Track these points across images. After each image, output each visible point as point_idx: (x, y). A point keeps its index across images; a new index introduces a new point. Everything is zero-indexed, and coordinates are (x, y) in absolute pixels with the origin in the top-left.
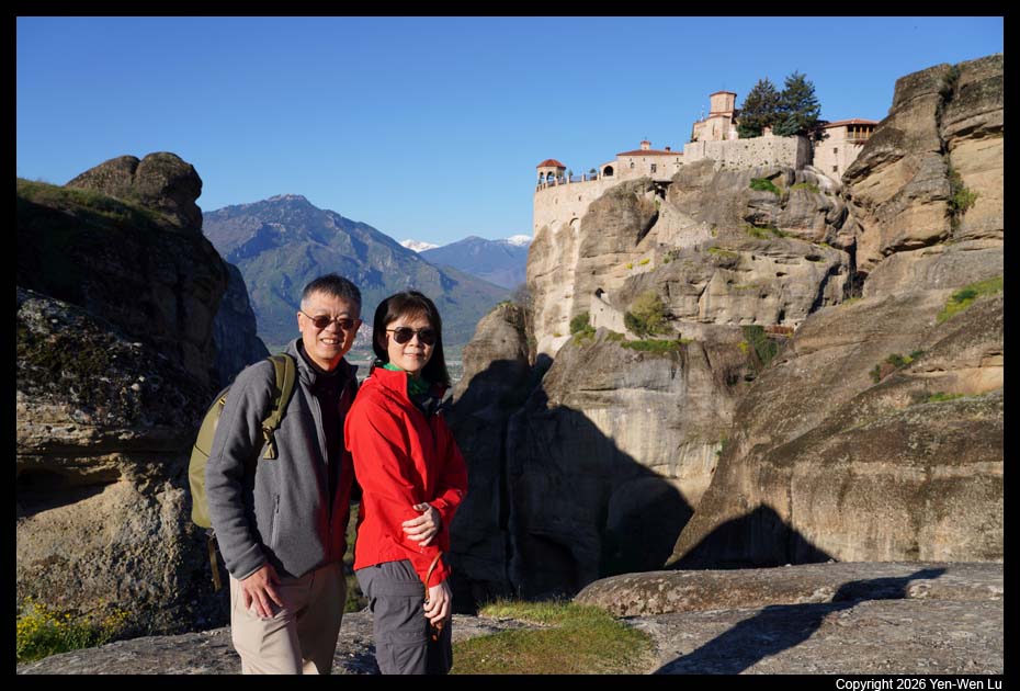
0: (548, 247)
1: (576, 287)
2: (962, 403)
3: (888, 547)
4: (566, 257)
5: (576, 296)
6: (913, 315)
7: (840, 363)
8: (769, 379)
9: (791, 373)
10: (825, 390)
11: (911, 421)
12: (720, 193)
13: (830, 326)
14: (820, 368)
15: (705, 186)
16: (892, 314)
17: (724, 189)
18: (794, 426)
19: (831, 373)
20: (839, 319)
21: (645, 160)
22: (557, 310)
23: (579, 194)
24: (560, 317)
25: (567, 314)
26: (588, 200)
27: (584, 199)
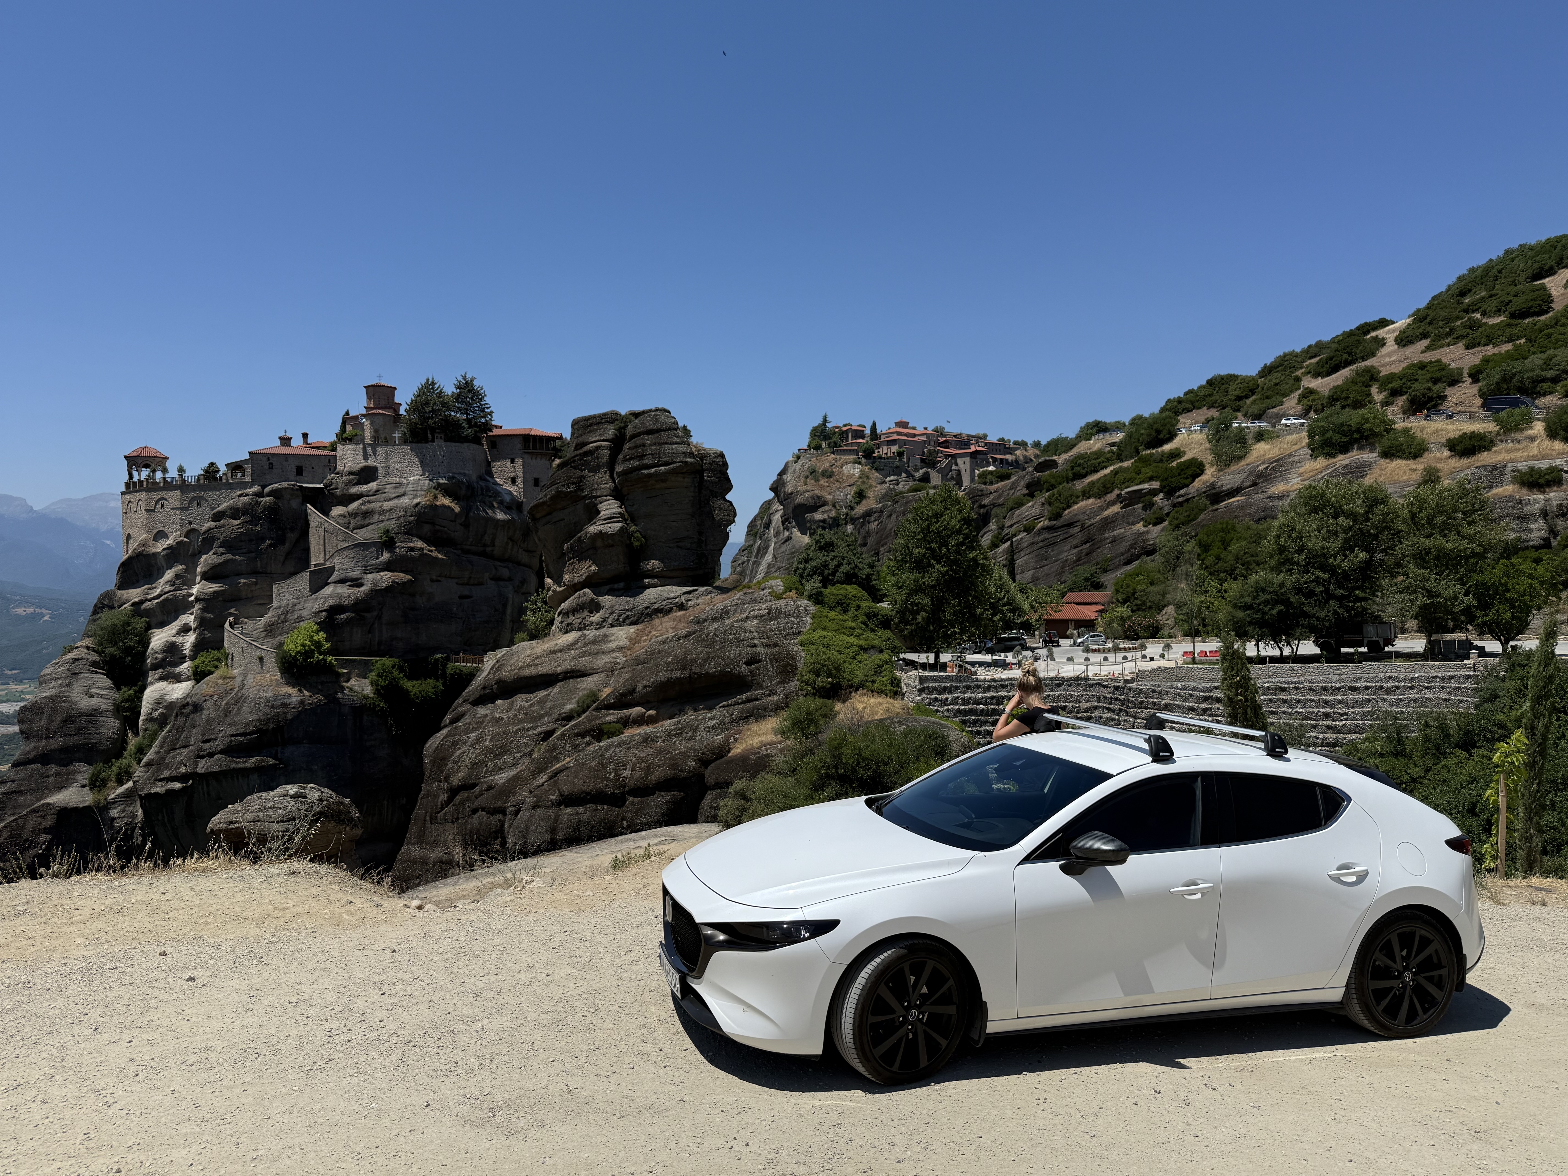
1: (200, 619)
4: (179, 580)
5: (199, 630)
6: (603, 653)
7: (541, 702)
8: (468, 721)
9: (491, 714)
10: (529, 729)
11: (607, 755)
12: (387, 505)
13: (529, 666)
14: (521, 708)
15: (368, 496)
16: (585, 652)
17: (390, 500)
18: (501, 769)
19: (533, 712)
20: (537, 658)
21: (287, 461)
22: (171, 648)
23: (197, 499)
24: (176, 658)
25: (187, 653)
26: (211, 506)
27: (204, 505)
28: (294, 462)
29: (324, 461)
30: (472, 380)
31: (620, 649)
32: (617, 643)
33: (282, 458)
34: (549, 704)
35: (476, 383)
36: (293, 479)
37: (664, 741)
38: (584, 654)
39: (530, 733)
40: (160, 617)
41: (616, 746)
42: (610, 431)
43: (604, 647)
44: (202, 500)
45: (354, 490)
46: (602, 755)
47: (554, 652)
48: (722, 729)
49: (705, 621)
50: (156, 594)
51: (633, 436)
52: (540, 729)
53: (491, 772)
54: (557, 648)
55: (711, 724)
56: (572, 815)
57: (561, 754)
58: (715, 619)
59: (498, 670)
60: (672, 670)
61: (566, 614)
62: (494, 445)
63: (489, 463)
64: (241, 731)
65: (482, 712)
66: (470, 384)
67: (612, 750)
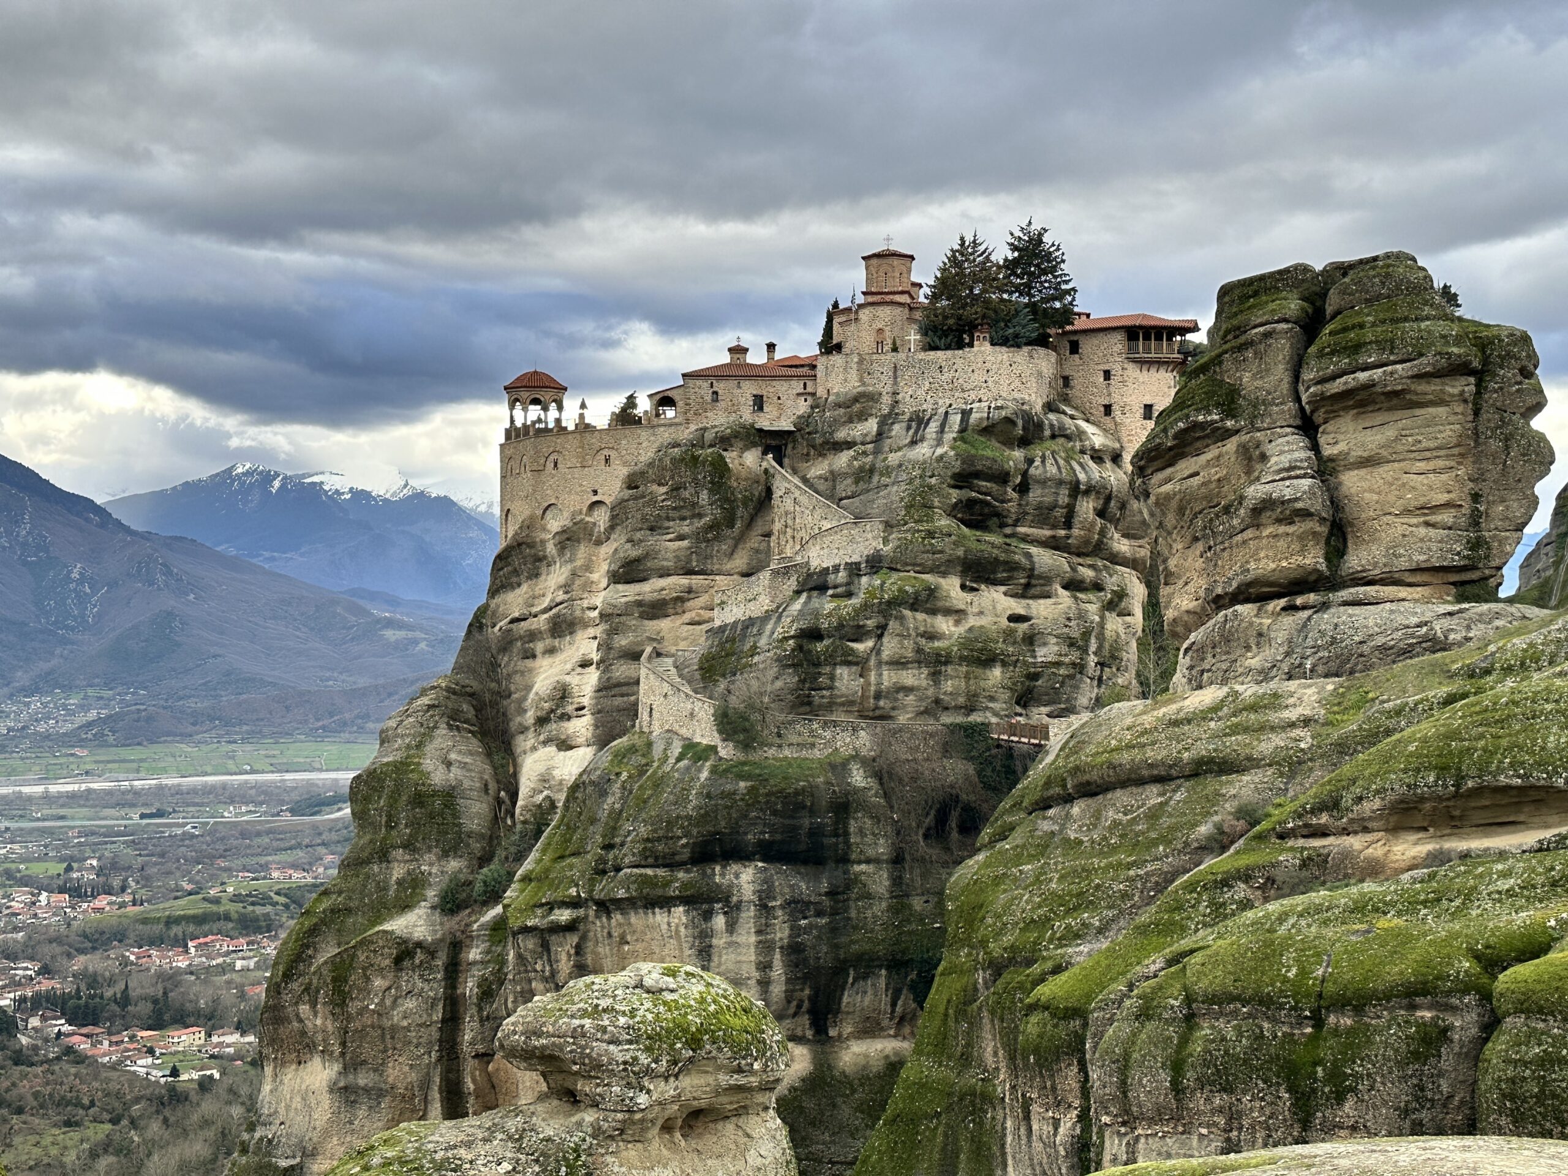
0: (538, 560)
1: (605, 646)
2: (1363, 895)
4: (577, 582)
5: (604, 664)
6: (1273, 729)
7: (1153, 815)
8: (1019, 841)
9: (1061, 831)
10: (1129, 866)
11: (1282, 930)
12: (893, 458)
13: (1130, 747)
14: (1116, 824)
15: (863, 444)
16: (1237, 725)
17: (900, 449)
18: (1077, 936)
19: (1137, 835)
20: (1145, 732)
21: (739, 387)
22: (563, 693)
23: (606, 452)
24: (570, 709)
25: (586, 701)
26: (625, 464)
27: (616, 462)
28: (750, 389)
29: (797, 386)
30: (1040, 235)
31: (1306, 722)
32: (1299, 710)
33: (732, 383)
34: (1165, 821)
35: (1047, 239)
36: (747, 415)
37: (1400, 913)
38: (1235, 730)
39: (1132, 873)
40: (549, 642)
41: (1301, 915)
42: (1293, 305)
43: (1274, 717)
44: (613, 454)
45: (841, 435)
46: (1272, 931)
47: (1176, 723)
48: (1528, 899)
49: (1487, 672)
50: (545, 605)
51: (1338, 313)
52: (1149, 867)
53: (1059, 939)
54: (1182, 715)
55: (1504, 885)
56: (1213, 1041)
57: (1189, 918)
58: (1508, 670)
59: (1075, 751)
60: (1418, 770)
61: (1199, 651)
62: (1075, 348)
63: (1066, 380)
64: (661, 833)
65: (1045, 826)
66: (1037, 240)
67: (1291, 921)
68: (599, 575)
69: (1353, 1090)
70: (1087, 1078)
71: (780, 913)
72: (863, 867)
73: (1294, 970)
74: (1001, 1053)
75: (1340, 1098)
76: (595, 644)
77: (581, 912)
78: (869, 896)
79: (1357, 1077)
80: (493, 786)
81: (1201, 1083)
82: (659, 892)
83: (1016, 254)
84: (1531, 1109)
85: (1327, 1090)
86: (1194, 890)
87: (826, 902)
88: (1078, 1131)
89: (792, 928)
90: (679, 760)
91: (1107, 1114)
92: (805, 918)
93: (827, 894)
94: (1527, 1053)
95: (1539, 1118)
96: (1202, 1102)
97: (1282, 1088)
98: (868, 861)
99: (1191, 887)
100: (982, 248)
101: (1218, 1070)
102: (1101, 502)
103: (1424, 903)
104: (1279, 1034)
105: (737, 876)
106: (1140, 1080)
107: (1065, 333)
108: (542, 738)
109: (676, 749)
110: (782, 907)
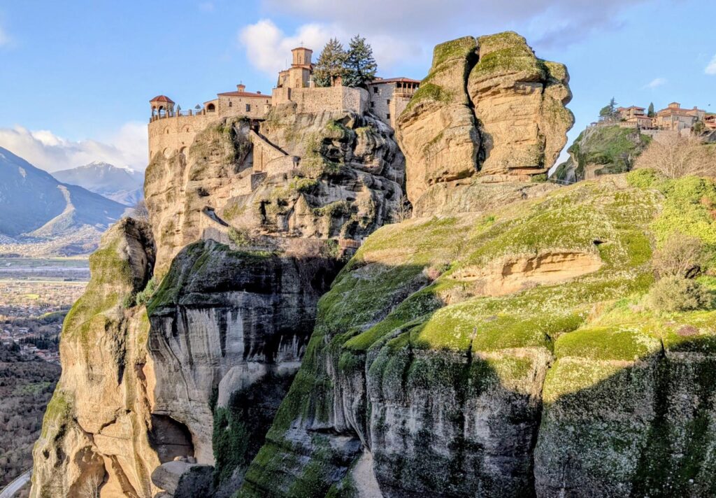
0: (162, 171)
1: (187, 205)
2: (491, 302)
3: (441, 417)
4: (176, 179)
5: (187, 213)
6: (452, 232)
9: (361, 278)
10: (388, 291)
11: (455, 316)
12: (302, 131)
14: (383, 274)
15: (290, 125)
16: (436, 231)
17: (304, 128)
18: (365, 320)
19: (392, 278)
20: (398, 234)
21: (240, 100)
22: (171, 225)
23: (187, 126)
24: (174, 231)
25: (180, 228)
26: (195, 131)
27: (191, 130)
28: (245, 101)
29: (264, 100)
30: (363, 41)
31: (467, 229)
32: (464, 225)
33: (237, 99)
34: (405, 271)
35: (366, 43)
36: (244, 113)
37: (509, 310)
38: (435, 233)
39: (389, 294)
40: (167, 204)
41: (463, 310)
42: (465, 52)
43: (452, 227)
44: (190, 127)
46: (449, 317)
47: (411, 231)
48: (569, 303)
50: (164, 189)
52: (396, 291)
53: (358, 321)
54: (413, 227)
55: (558, 297)
56: (421, 366)
57: (413, 312)
61: (421, 203)
62: (376, 90)
63: (373, 104)
64: (205, 279)
65: (355, 276)
66: (361, 43)
67: (458, 313)
68: (186, 177)
69: (484, 390)
70: (365, 382)
71: (253, 312)
72: (287, 295)
73: (459, 335)
74: (333, 369)
75: (479, 393)
76: (183, 205)
77: (174, 310)
78: (289, 306)
79: (488, 384)
80: (145, 261)
81: (415, 385)
82: (205, 302)
83: (353, 49)
84: (572, 402)
85: (473, 389)
86: (415, 301)
87: (272, 308)
88: (361, 403)
89: (258, 318)
90: (214, 250)
91: (373, 397)
92: (263, 314)
93: (272, 305)
94: (571, 375)
95: (576, 406)
96: (415, 393)
97: (452, 388)
98: (289, 293)
99: (414, 299)
100: (338, 45)
101: (423, 379)
102: (385, 153)
103: (520, 306)
104: (452, 363)
105: (236, 297)
106: (388, 382)
107: (372, 84)
108: (164, 242)
109: (213, 246)
110: (255, 309)
